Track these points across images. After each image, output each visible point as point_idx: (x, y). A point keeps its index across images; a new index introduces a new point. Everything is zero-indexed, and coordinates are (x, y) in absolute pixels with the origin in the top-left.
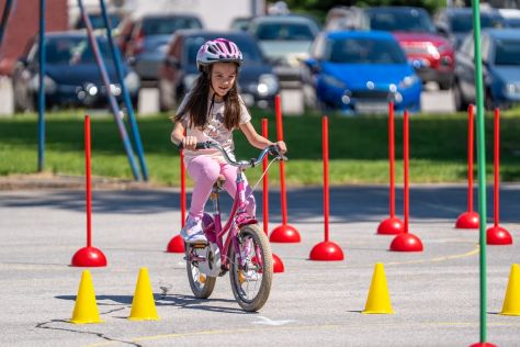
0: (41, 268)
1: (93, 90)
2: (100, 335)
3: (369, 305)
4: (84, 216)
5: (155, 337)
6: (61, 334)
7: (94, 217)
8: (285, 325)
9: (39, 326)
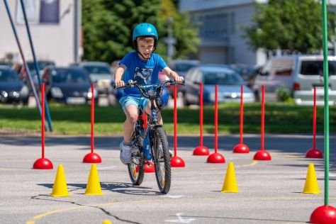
0: (16, 170)
1: (6, 95)
2: (73, 203)
3: (225, 187)
4: (41, 148)
5: (107, 204)
6: (49, 202)
7: (46, 148)
8: (181, 198)
9: (32, 198)
